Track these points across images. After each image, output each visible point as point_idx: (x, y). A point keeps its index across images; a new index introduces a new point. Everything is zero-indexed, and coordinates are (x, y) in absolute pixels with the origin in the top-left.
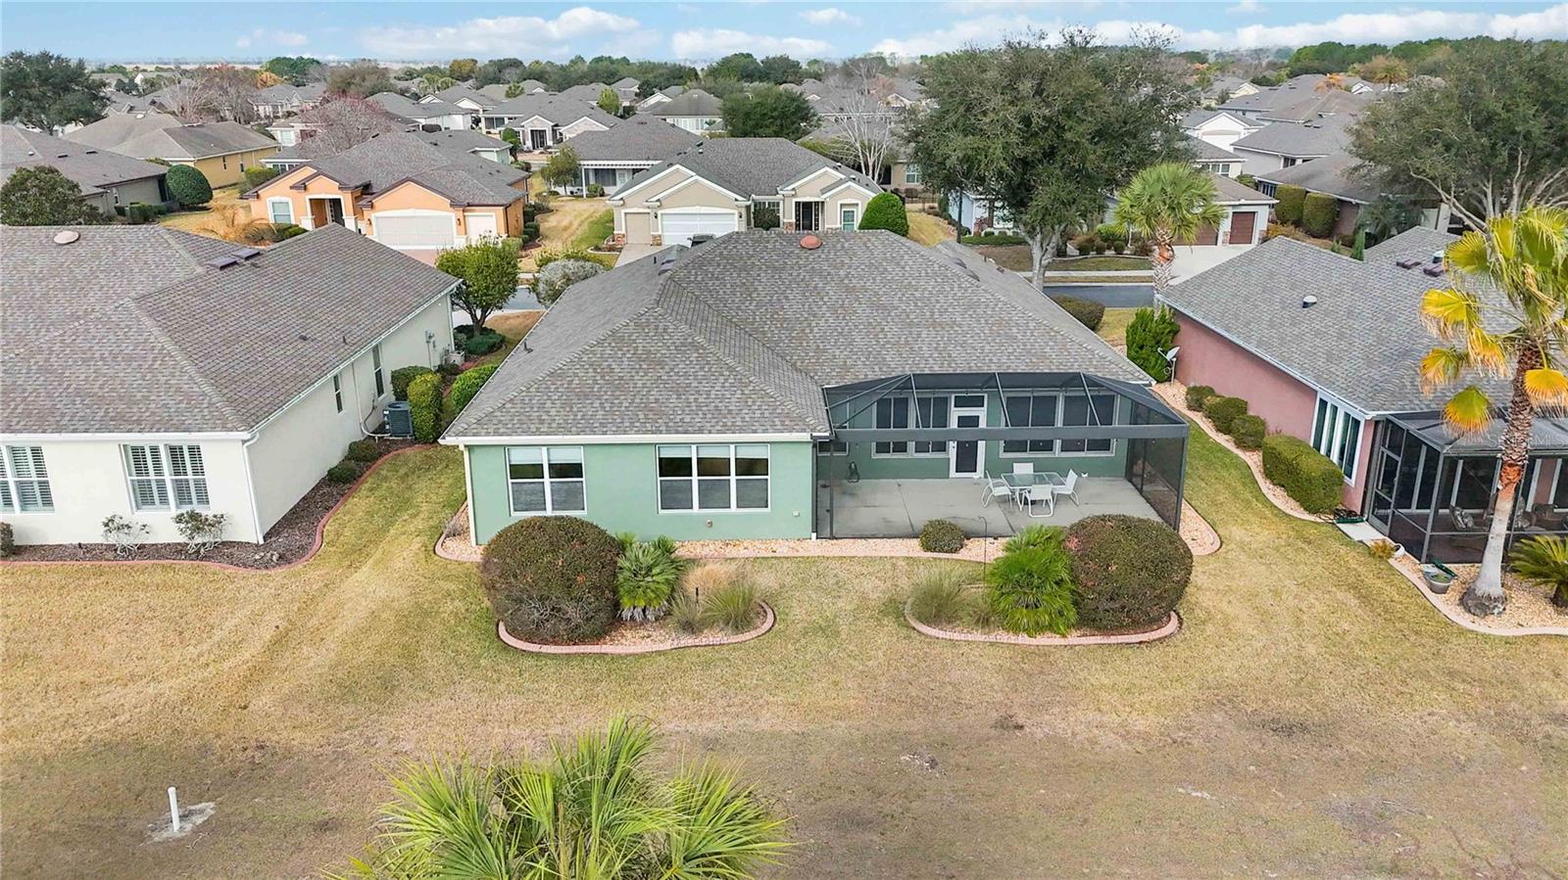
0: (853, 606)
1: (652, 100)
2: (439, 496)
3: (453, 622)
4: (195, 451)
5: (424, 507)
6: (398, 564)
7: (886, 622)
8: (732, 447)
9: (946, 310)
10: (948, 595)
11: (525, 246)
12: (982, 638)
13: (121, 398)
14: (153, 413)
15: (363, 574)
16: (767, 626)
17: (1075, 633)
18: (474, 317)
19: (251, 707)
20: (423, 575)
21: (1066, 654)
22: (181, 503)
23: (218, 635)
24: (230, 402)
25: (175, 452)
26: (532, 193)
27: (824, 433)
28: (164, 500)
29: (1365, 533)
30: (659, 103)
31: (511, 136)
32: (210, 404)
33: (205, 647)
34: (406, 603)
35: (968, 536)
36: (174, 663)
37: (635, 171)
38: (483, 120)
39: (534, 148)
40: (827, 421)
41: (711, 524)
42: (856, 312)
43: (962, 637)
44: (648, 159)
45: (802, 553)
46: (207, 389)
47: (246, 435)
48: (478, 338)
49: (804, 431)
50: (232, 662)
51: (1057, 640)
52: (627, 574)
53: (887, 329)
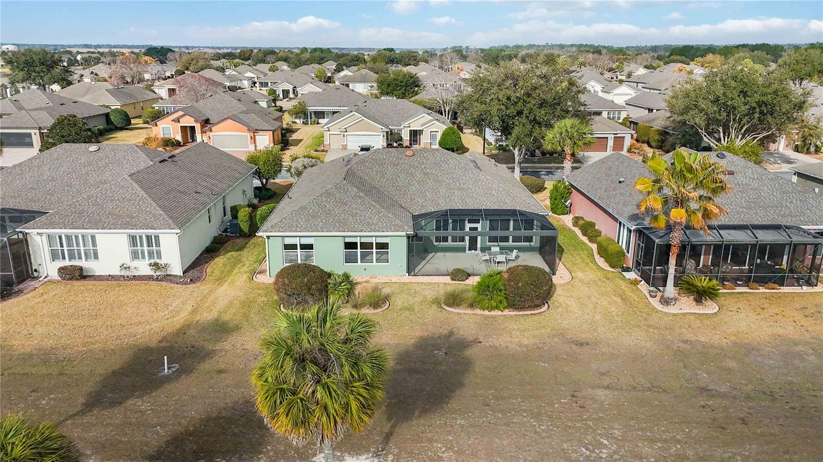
0: (420, 300)
1: (342, 74)
2: (252, 258)
3: (262, 305)
4: (157, 238)
5: (247, 262)
6: (238, 283)
7: (433, 306)
8: (374, 238)
9: (466, 183)
10: (457, 295)
11: (283, 149)
12: (471, 312)
13: (128, 216)
14: (141, 222)
15: (225, 287)
16: (386, 307)
17: (506, 310)
18: (262, 183)
19: (187, 334)
20: (249, 288)
21: (502, 318)
22: (150, 259)
23: (170, 308)
24: (171, 218)
25: (149, 238)
26: (284, 123)
27: (411, 233)
28: (143, 257)
29: (632, 275)
30: (346, 76)
31: (272, 92)
32: (163, 219)
33: (166, 313)
34: (243, 298)
35: (469, 275)
36: (155, 318)
37: (334, 113)
38: (258, 83)
39: (284, 98)
40: (413, 228)
41: (365, 269)
42: (428, 183)
43: (463, 311)
44: (340, 106)
45: (402, 281)
46: (161, 212)
47: (178, 231)
48: (264, 192)
49: (403, 231)
50: (177, 318)
51: (499, 313)
52: (332, 285)
53: (440, 190)
